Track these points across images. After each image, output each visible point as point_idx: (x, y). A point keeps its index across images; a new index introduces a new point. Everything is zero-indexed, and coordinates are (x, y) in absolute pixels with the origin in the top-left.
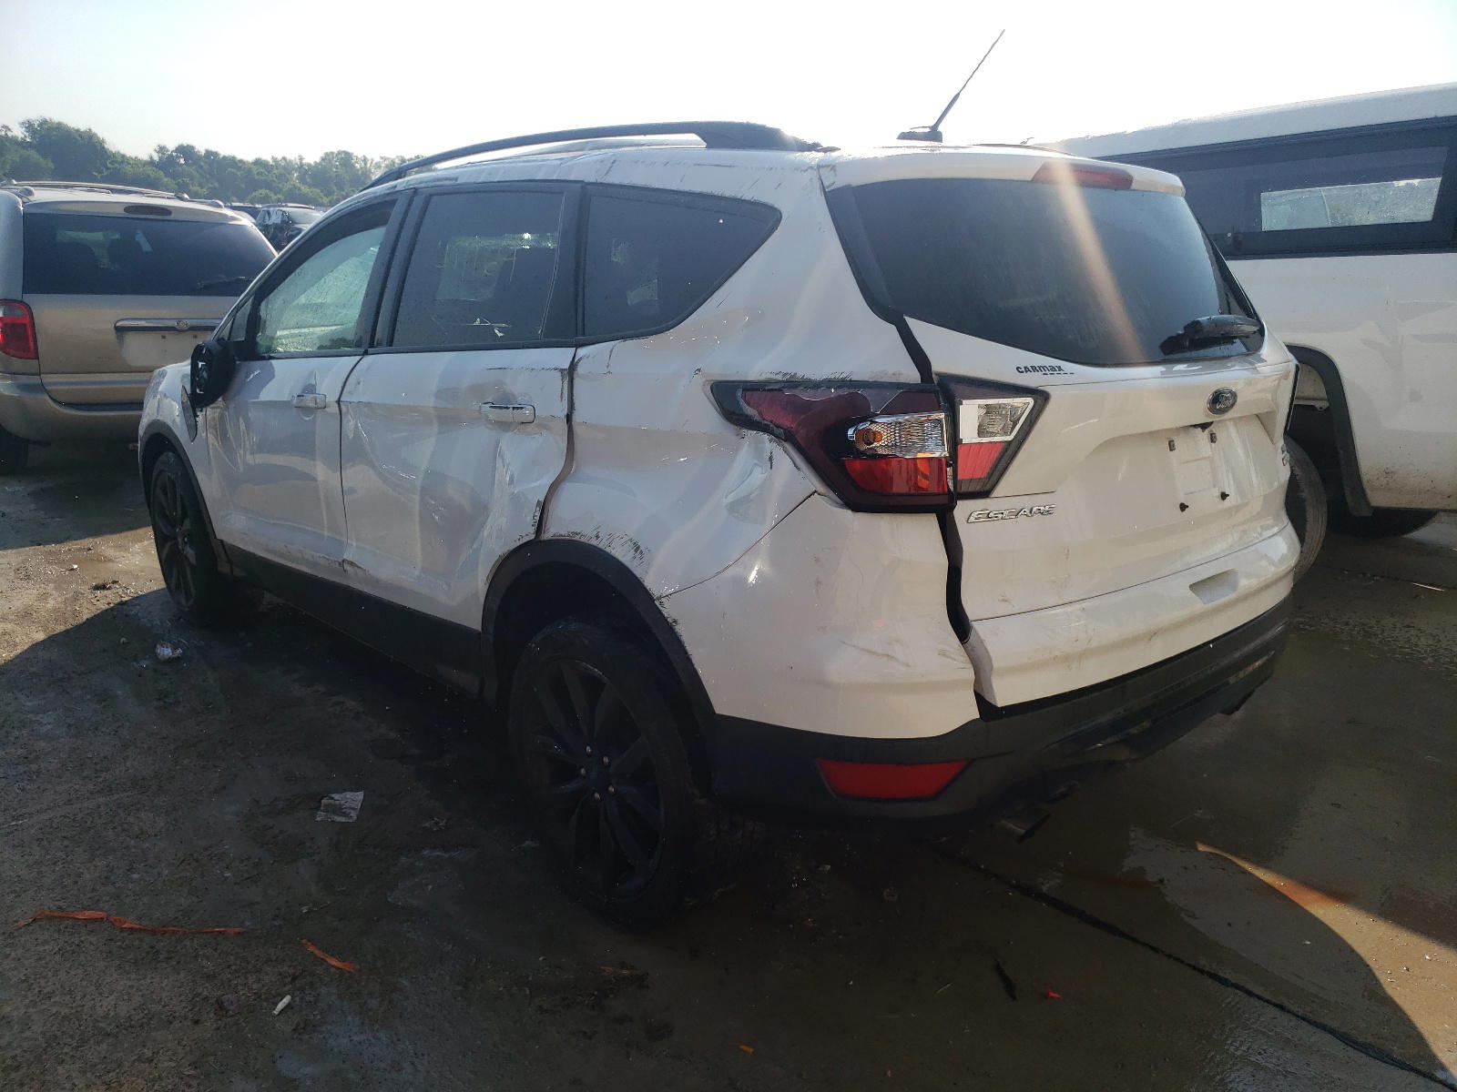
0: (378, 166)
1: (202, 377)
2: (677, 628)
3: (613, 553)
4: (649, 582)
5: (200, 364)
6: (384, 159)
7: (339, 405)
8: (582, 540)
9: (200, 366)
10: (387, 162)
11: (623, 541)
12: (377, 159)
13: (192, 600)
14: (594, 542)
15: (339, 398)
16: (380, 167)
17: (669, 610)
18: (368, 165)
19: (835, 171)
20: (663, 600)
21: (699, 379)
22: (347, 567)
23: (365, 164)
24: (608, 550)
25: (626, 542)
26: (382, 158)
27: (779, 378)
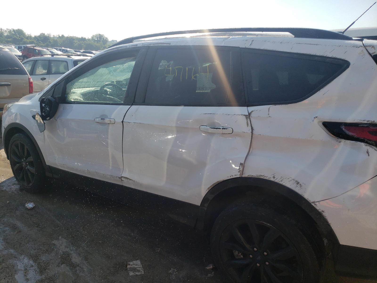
0: (6, 31)
1: (47, 110)
2: (324, 214)
3: (284, 184)
4: (307, 196)
5: (43, 105)
6: (8, 29)
7: (123, 123)
8: (265, 178)
9: (43, 106)
10: (9, 30)
11: (289, 180)
12: (5, 29)
13: (31, 184)
14: (272, 179)
15: (123, 120)
16: (6, 32)
17: (319, 207)
18: (3, 31)
19: (374, 48)
20: (316, 203)
21: (316, 121)
22: (123, 179)
23: (2, 31)
24: (281, 183)
25: (291, 180)
26: (7, 29)
27: (366, 122)
